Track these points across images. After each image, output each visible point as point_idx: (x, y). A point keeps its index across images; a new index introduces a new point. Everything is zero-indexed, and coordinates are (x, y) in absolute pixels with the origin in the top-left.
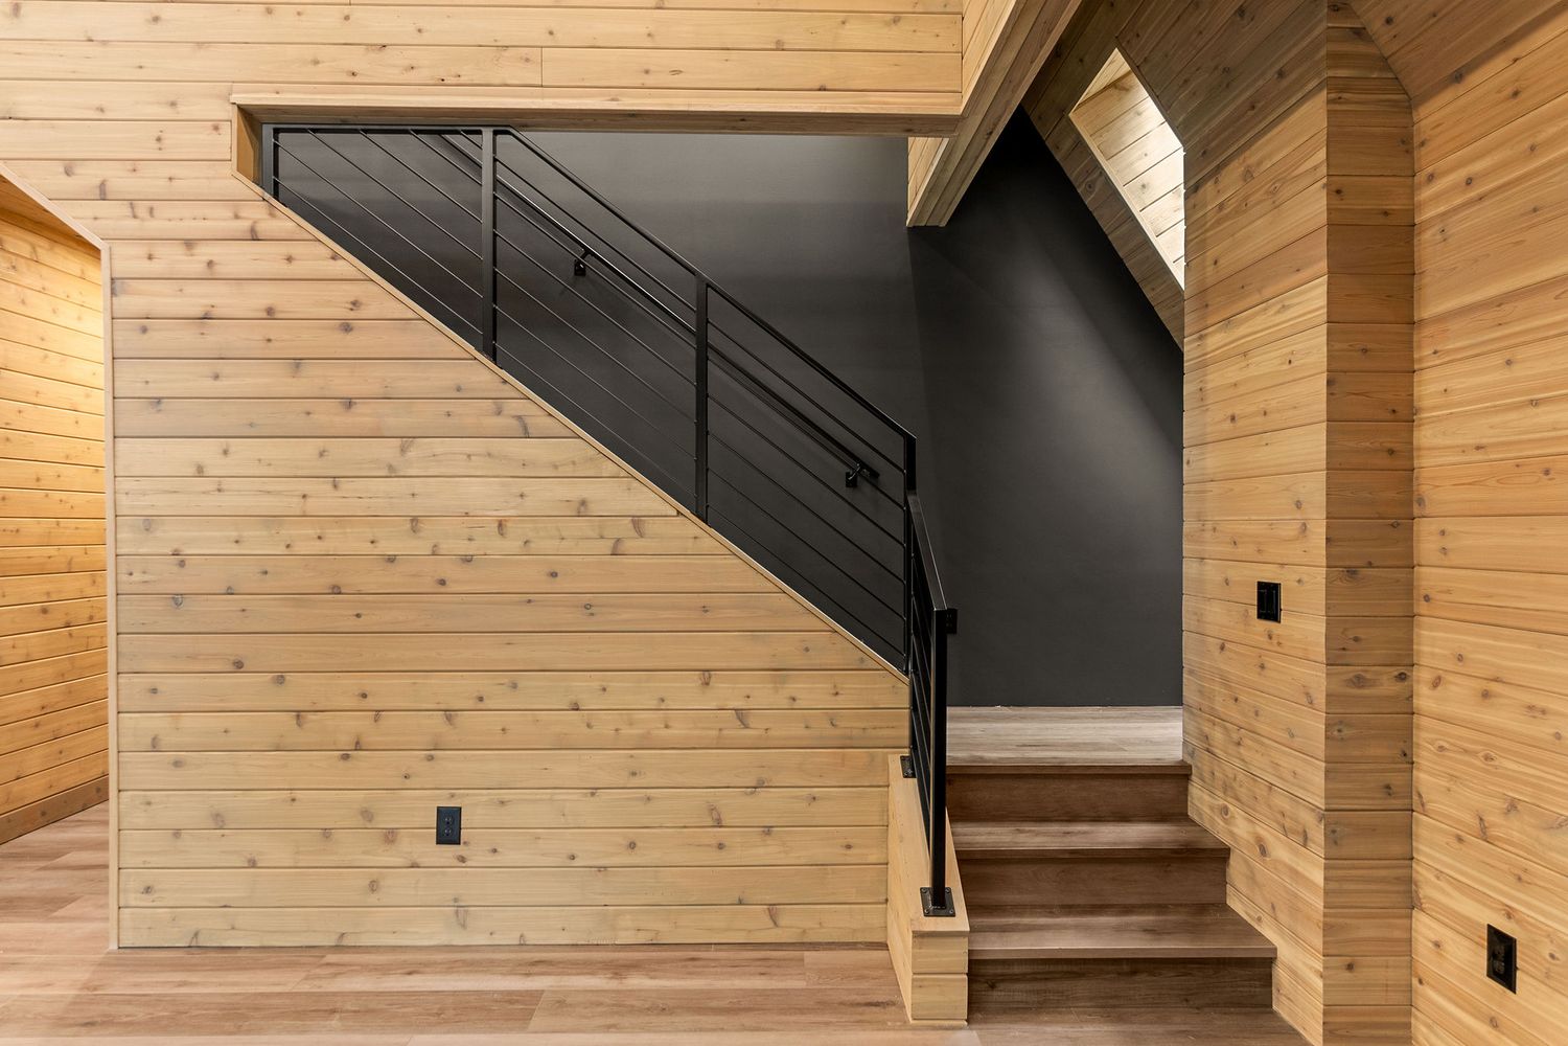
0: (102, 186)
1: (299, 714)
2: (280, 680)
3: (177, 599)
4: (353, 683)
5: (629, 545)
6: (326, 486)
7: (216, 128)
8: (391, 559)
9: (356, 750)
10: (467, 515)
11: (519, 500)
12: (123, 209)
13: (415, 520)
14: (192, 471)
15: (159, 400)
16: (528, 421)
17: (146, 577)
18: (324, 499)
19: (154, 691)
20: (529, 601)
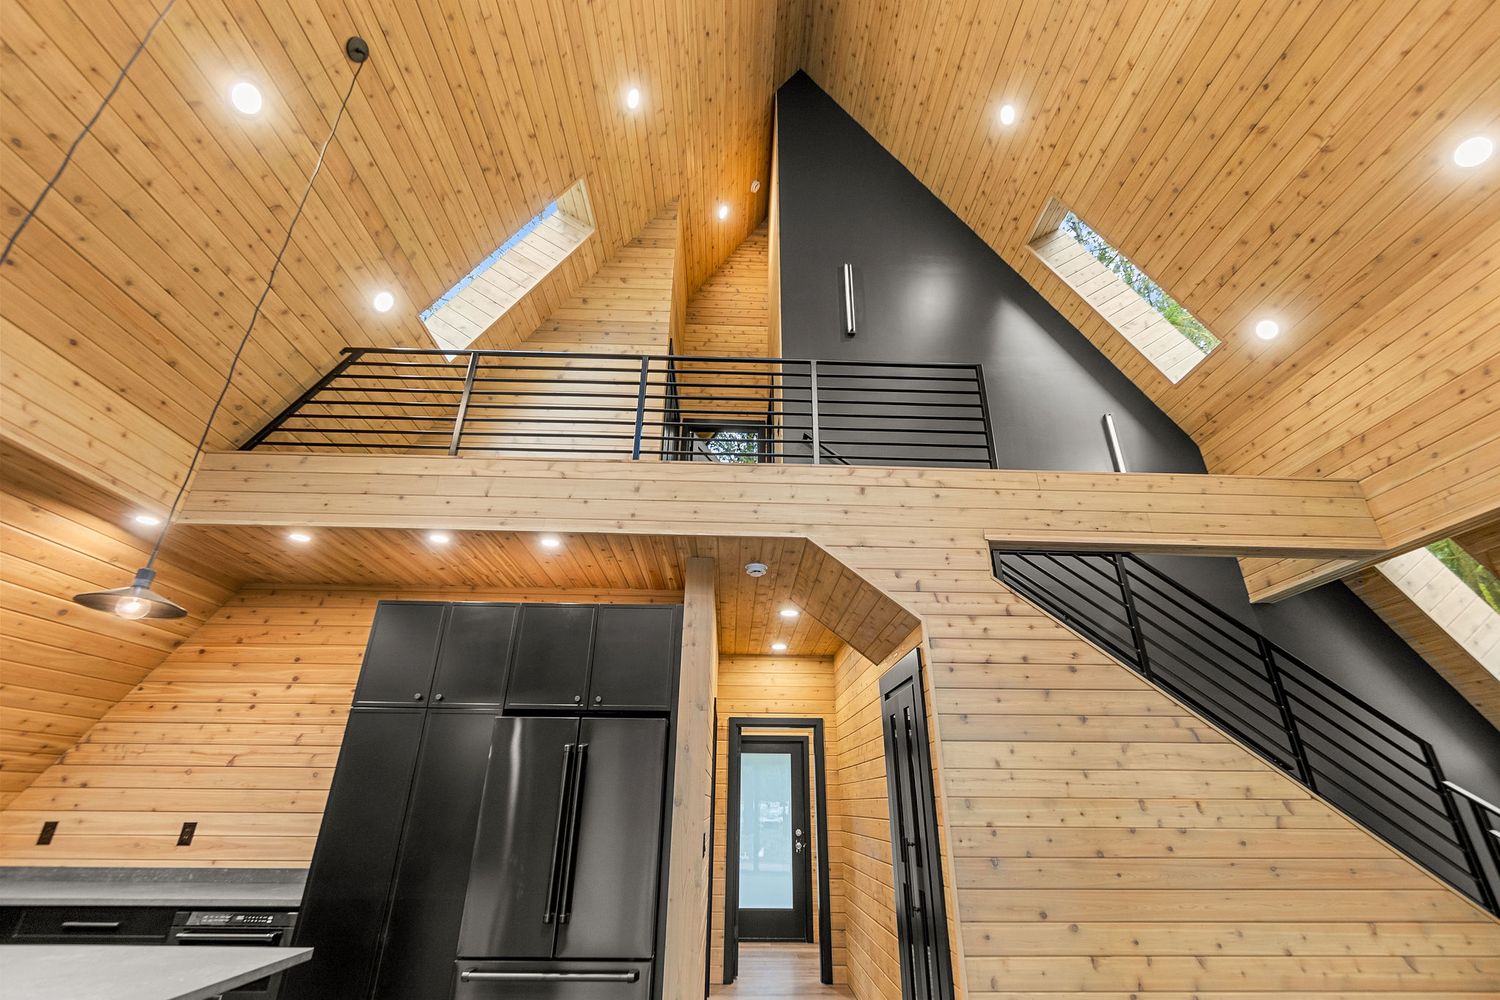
0: (918, 584)
1: (1093, 958)
2: (1074, 929)
3: (994, 861)
4: (1125, 931)
5: (1287, 821)
6: (1078, 777)
7: (978, 553)
8: (1133, 831)
9: (1140, 991)
10: (1174, 797)
11: (1205, 786)
12: (930, 598)
13: (1141, 801)
14: (992, 765)
15: (965, 716)
16: (1197, 731)
17: (972, 844)
18: (1080, 787)
19: (987, 937)
20: (1233, 864)
